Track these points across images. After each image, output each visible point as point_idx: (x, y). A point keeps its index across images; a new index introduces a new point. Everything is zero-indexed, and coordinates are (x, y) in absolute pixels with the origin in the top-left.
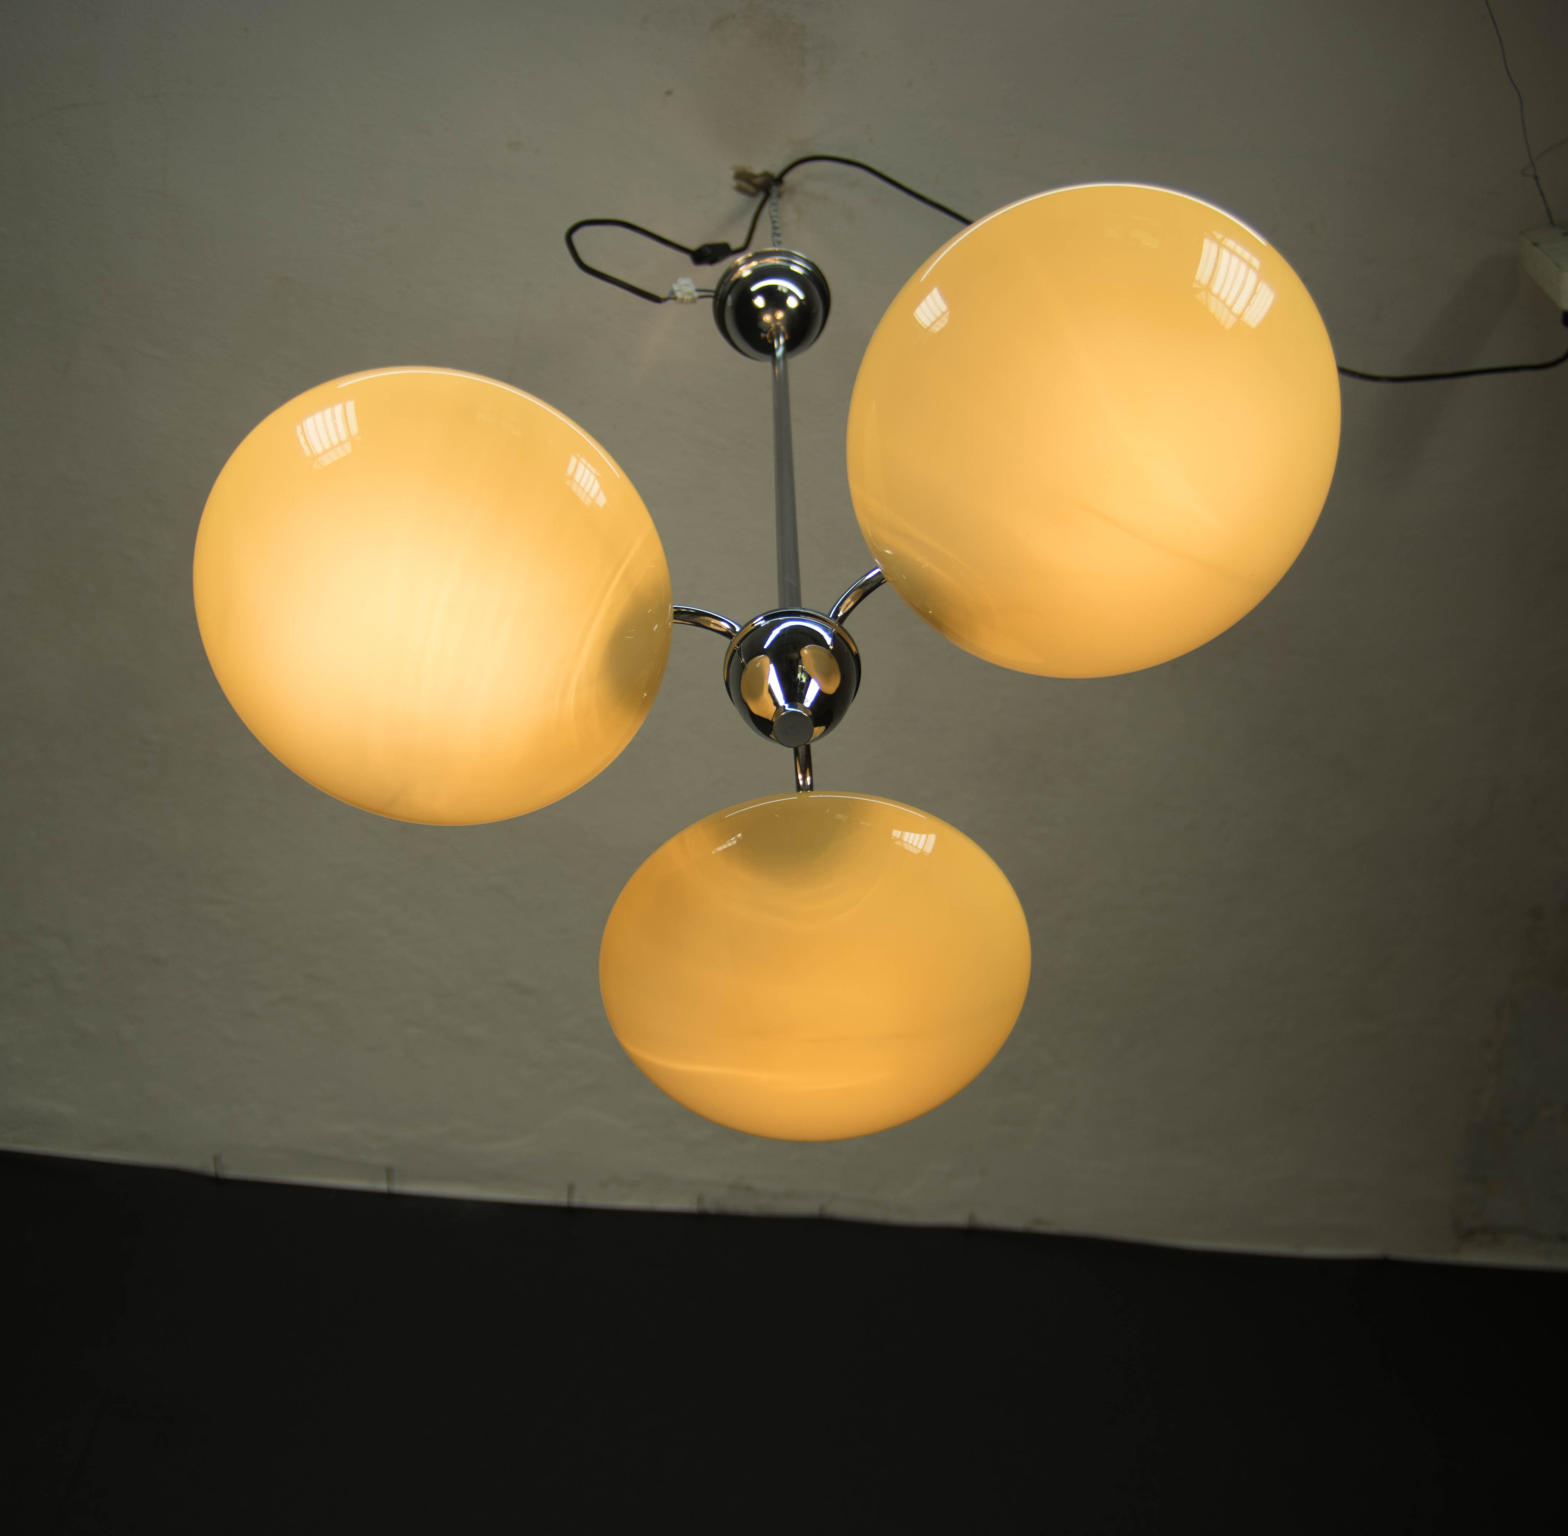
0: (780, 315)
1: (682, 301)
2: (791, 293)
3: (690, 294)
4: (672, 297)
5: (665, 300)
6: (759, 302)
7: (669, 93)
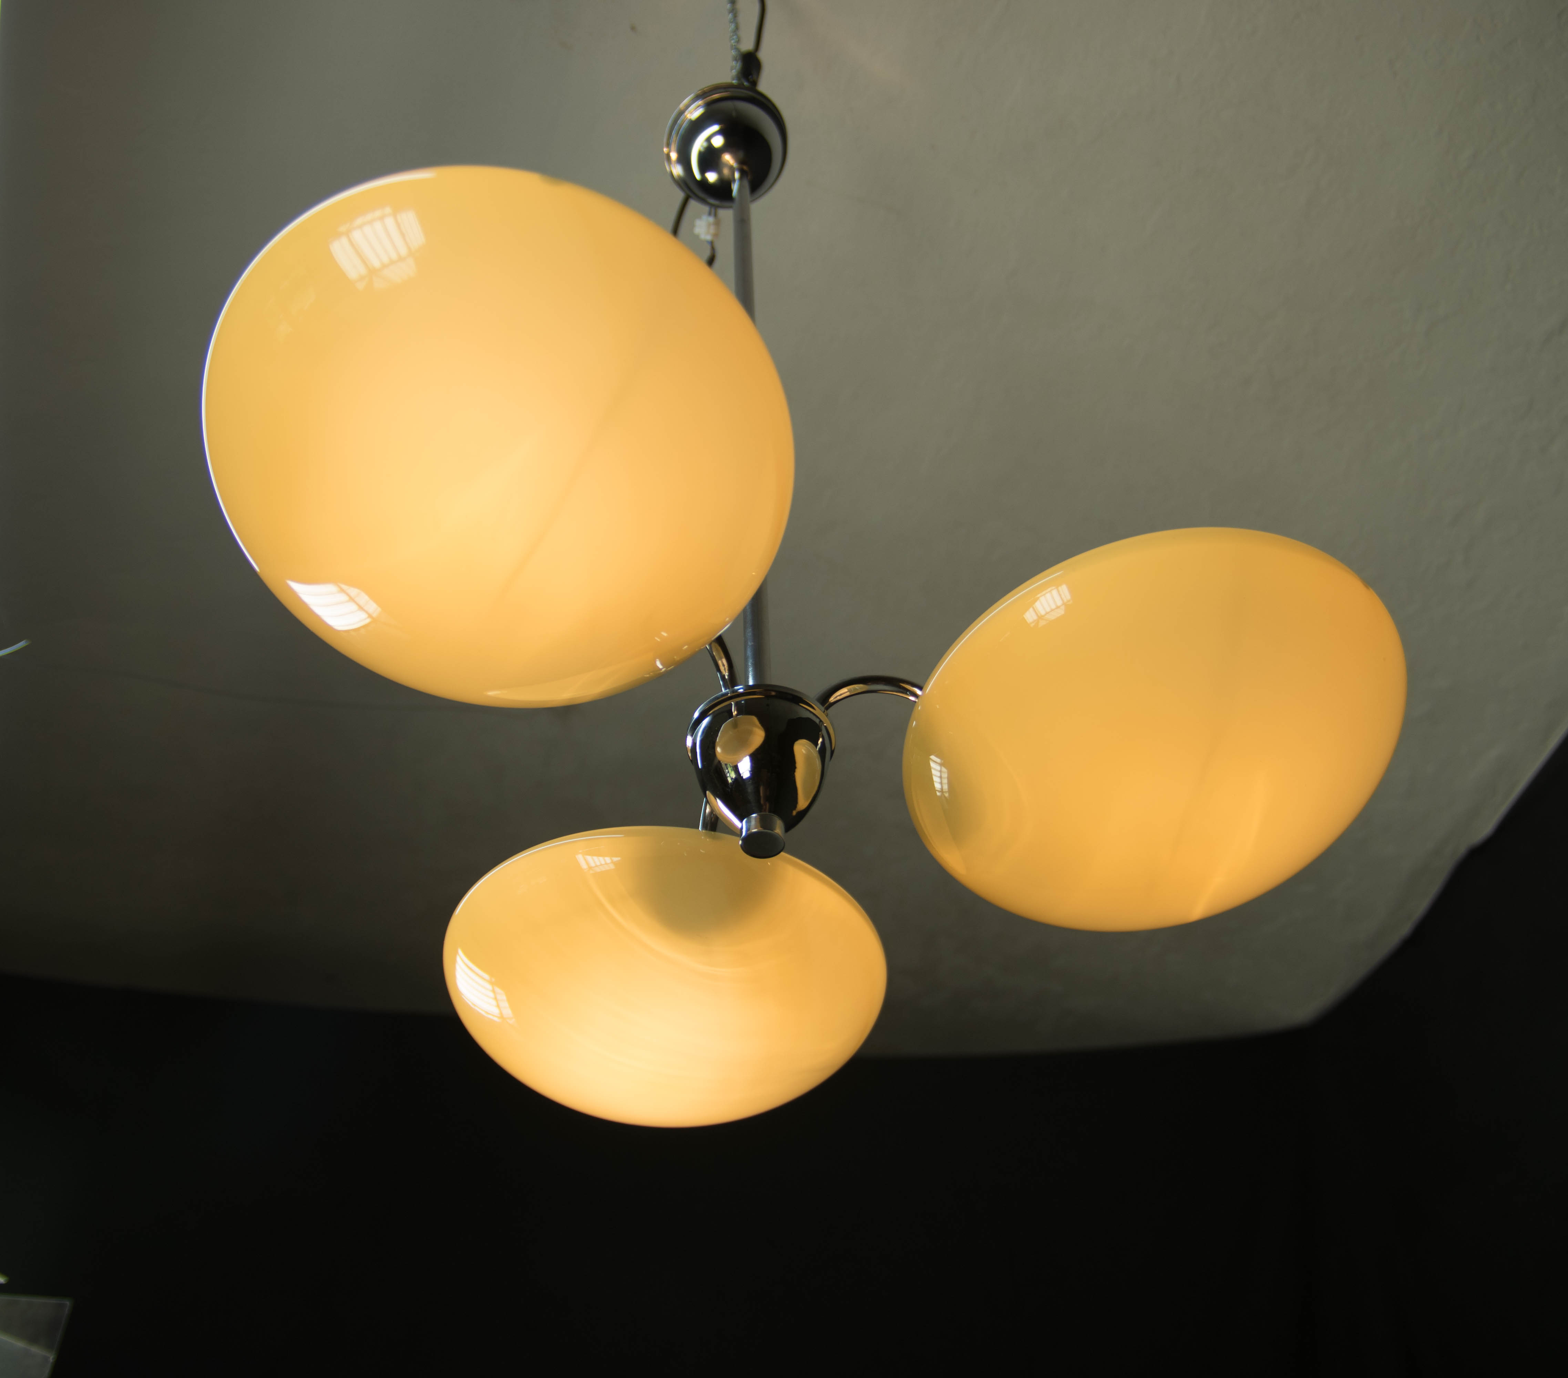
0: (728, 158)
1: (716, 235)
2: (708, 140)
3: (709, 225)
4: (712, 243)
5: (713, 249)
6: (712, 177)
7: (633, 28)
